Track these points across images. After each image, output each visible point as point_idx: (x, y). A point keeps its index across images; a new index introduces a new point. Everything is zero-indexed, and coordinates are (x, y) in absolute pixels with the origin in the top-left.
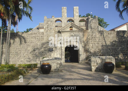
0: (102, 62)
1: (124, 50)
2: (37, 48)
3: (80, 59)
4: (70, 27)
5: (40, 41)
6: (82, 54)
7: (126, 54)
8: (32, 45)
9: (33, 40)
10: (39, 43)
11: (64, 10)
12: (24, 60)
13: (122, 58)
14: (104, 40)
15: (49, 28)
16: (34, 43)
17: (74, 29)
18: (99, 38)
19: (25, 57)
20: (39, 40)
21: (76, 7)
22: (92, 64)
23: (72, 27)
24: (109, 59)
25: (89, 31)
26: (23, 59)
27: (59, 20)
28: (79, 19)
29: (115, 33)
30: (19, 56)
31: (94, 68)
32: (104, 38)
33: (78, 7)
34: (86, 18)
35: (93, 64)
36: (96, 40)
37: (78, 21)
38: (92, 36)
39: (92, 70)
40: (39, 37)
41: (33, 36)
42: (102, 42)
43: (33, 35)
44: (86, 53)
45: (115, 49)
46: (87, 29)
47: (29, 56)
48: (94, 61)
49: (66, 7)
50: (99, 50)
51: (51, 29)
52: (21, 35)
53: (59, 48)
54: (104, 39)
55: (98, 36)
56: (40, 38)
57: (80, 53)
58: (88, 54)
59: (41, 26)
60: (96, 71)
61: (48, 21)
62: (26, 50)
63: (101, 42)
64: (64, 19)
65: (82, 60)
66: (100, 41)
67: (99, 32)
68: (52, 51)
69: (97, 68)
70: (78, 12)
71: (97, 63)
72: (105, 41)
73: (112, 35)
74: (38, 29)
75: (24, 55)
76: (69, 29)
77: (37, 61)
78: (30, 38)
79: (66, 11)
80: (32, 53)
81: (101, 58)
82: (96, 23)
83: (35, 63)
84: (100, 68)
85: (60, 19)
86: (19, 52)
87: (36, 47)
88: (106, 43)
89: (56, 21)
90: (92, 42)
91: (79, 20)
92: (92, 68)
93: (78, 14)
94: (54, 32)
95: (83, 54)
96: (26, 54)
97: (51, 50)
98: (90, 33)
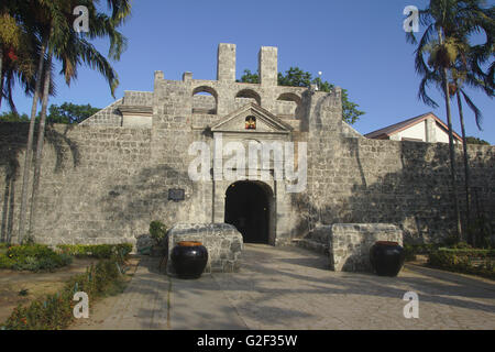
0: (364, 242)
1: (419, 206)
2: (124, 188)
3: (278, 233)
4: (247, 119)
5: (137, 160)
6: (283, 215)
7: (425, 219)
8: (105, 173)
9: (111, 155)
10: (132, 170)
11: (229, 53)
12: (75, 228)
13: (411, 230)
14: (357, 170)
15: (170, 117)
16: (112, 165)
17: (260, 125)
18: (343, 160)
19: (77, 216)
20: (135, 156)
21: (270, 48)
22: (336, 247)
23: (254, 119)
24: (387, 231)
25: (311, 134)
26: (68, 227)
27: (205, 89)
28: (276, 91)
29: (395, 149)
30: (54, 215)
31: (339, 261)
32: (359, 162)
33: (276, 49)
34: (303, 90)
35: (339, 248)
36: (332, 167)
37: (275, 99)
38: (319, 154)
39: (336, 266)
40: (133, 144)
41: (109, 140)
42: (351, 176)
43: (109, 136)
44: (299, 211)
45: (391, 201)
46: (304, 128)
47: (92, 216)
48: (340, 239)
49: (234, 46)
50: (341, 204)
51: (178, 118)
52: (62, 132)
53: (206, 191)
54: (360, 167)
55: (337, 155)
56: (135, 150)
57: (279, 212)
58: (305, 214)
59: (129, 103)
60: (345, 269)
61: (169, 91)
62: (81, 192)
63: (348, 176)
64: (224, 86)
65: (283, 235)
66: (345, 173)
67: (344, 142)
68: (183, 199)
69: (349, 260)
70: (276, 65)
71: (350, 246)
72: (362, 174)
73: (384, 155)
74: (119, 112)
75: (73, 208)
76: (242, 126)
77: (125, 236)
78: (99, 147)
79: (234, 59)
80: (105, 204)
81: (363, 229)
82: (333, 110)
83: (117, 240)
84: (360, 261)
85: (210, 84)
86: (53, 199)
87: (120, 183)
88: (363, 179)
89: (197, 91)
90: (318, 173)
91: (278, 95)
92: (335, 260)
93: (273, 75)
94: (189, 130)
95: (286, 213)
96: (84, 207)
97: (176, 196)
98: (314, 144)
